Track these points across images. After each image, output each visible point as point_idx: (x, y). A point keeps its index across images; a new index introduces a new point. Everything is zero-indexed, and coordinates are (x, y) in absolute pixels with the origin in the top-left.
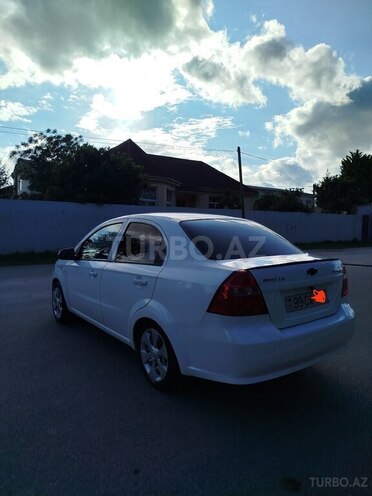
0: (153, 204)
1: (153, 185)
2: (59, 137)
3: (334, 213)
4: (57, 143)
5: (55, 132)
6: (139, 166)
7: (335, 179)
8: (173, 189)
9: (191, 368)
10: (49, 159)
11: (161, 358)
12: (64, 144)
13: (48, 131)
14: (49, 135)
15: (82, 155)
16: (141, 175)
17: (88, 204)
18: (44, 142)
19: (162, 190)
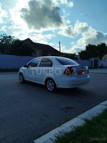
0: (36, 56)
1: (36, 51)
2: (7, 36)
3: (84, 60)
4: (6, 38)
5: (6, 35)
6: (32, 46)
7: (84, 51)
8: (41, 52)
9: (59, 86)
10: (4, 43)
11: (52, 85)
12: (9, 38)
13: (4, 34)
14: (4, 36)
15: (17, 42)
16: (33, 48)
17: (18, 56)
18: (2, 37)
19: (38, 52)
